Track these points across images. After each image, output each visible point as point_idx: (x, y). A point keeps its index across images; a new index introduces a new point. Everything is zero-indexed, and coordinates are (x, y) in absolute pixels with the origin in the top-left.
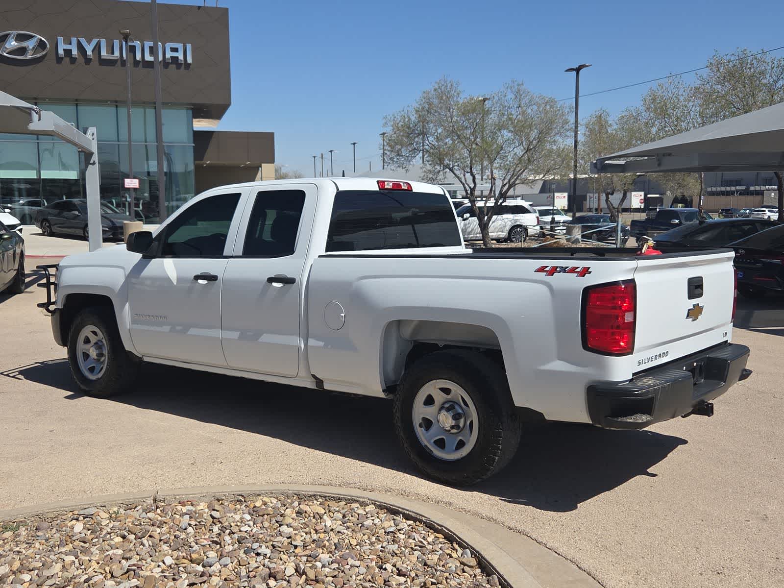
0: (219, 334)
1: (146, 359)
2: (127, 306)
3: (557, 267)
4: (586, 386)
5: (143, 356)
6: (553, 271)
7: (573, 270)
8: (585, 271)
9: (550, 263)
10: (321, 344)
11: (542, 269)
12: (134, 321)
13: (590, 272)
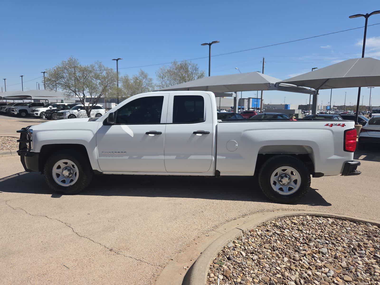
0: (162, 157)
1: (104, 173)
2: (96, 149)
3: (333, 124)
4: (344, 163)
5: (103, 171)
6: (332, 125)
7: (339, 125)
8: (343, 125)
9: (330, 123)
10: (225, 157)
11: (327, 125)
12: (100, 155)
13: (345, 125)
